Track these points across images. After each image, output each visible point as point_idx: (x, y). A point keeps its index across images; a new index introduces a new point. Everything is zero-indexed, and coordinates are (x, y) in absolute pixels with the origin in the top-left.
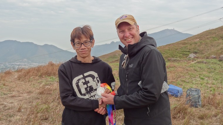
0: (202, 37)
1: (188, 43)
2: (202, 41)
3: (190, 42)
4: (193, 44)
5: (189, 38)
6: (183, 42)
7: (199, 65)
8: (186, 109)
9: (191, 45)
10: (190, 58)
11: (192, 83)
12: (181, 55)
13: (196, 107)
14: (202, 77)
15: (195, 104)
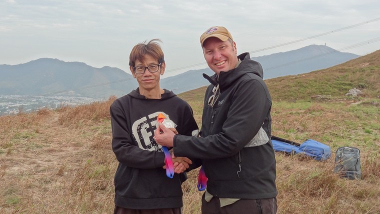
0: (374, 60)
1: (350, 69)
2: (373, 66)
3: (352, 67)
4: (358, 72)
5: (351, 61)
6: (340, 68)
7: (365, 109)
8: (333, 181)
9: (354, 73)
10: (351, 97)
11: (349, 139)
12: (336, 90)
13: (352, 178)
14: (367, 128)
15: (350, 173)
